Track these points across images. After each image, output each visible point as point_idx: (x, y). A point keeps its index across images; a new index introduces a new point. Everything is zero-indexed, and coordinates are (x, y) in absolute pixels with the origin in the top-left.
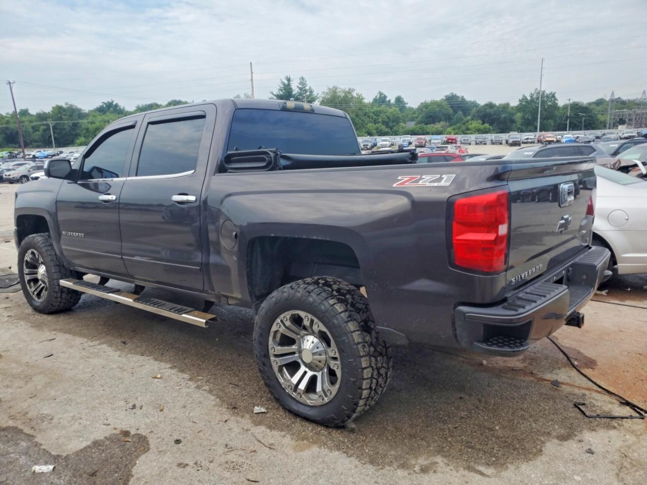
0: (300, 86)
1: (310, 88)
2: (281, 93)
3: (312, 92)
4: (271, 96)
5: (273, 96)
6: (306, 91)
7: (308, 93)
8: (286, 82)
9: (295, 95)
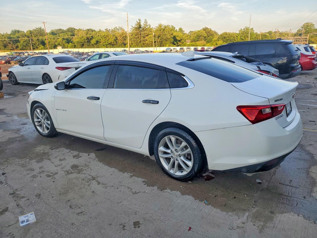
0: (144, 23)
1: (149, 24)
2: (137, 26)
3: (150, 26)
4: (131, 27)
5: (133, 28)
6: (147, 26)
7: (148, 27)
8: (139, 21)
9: (142, 27)
